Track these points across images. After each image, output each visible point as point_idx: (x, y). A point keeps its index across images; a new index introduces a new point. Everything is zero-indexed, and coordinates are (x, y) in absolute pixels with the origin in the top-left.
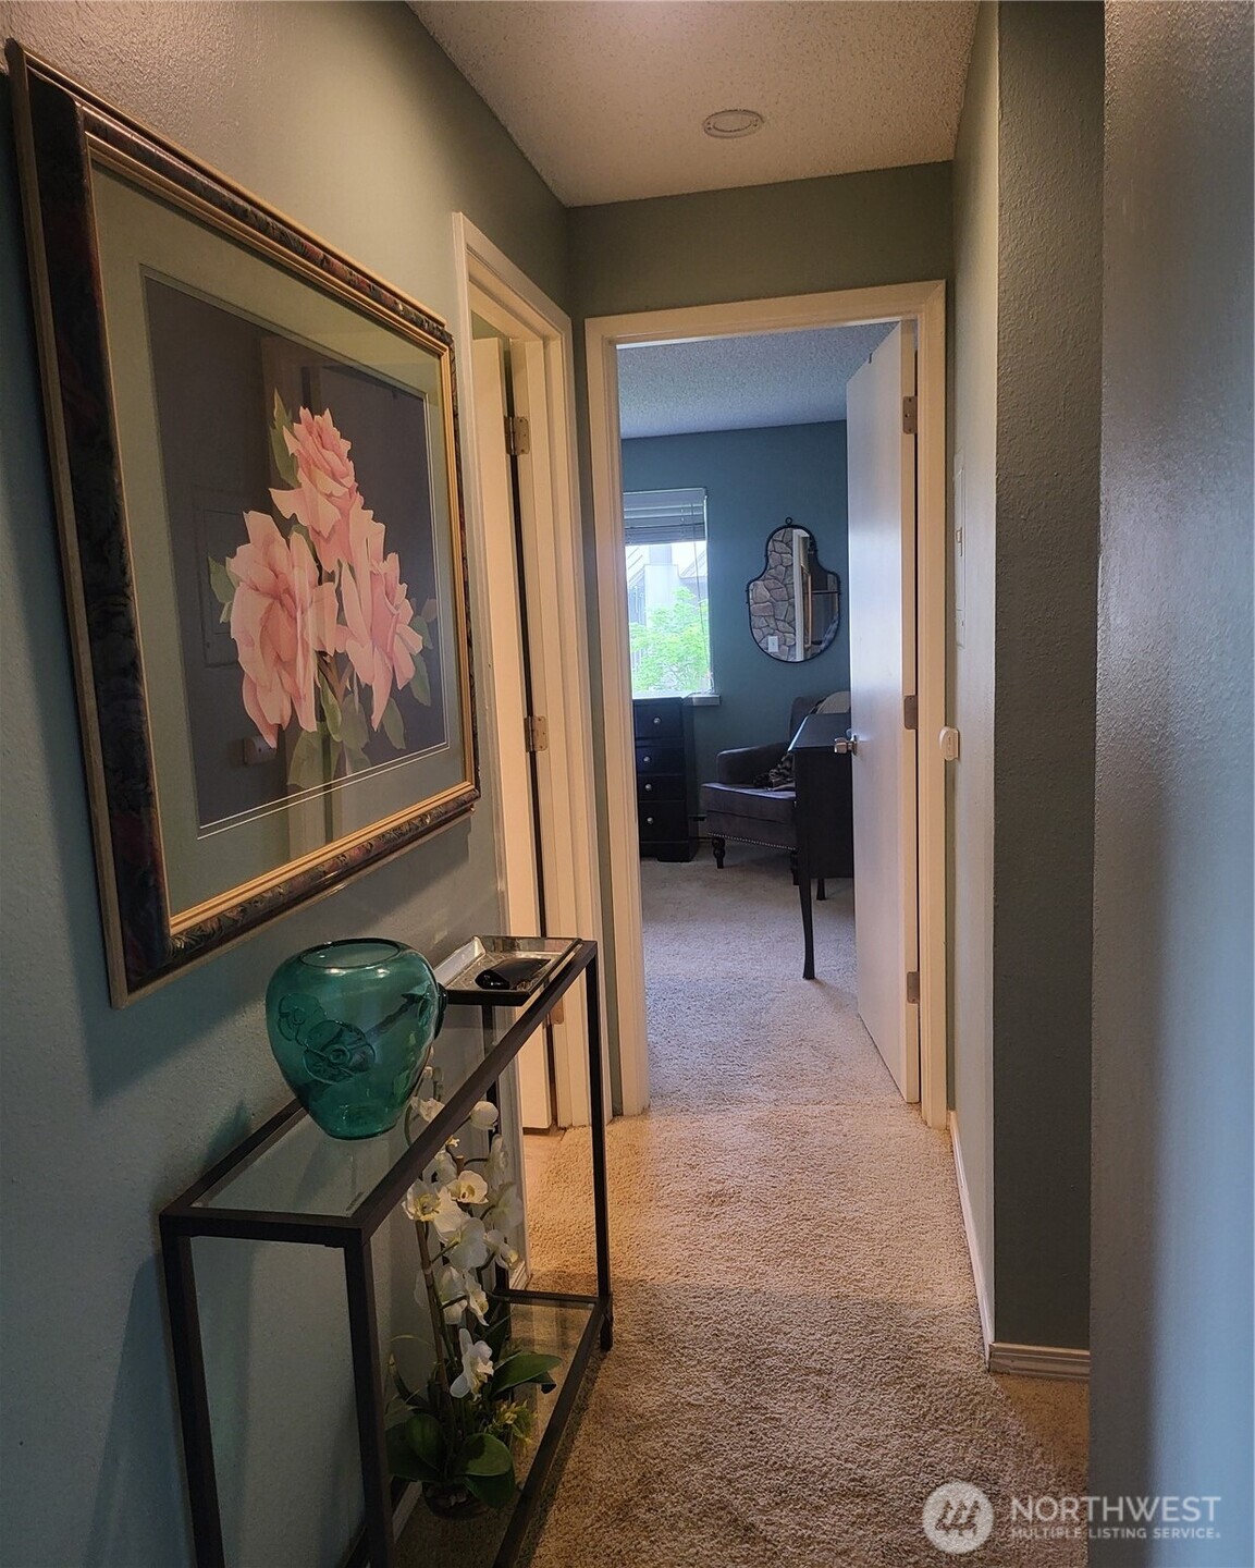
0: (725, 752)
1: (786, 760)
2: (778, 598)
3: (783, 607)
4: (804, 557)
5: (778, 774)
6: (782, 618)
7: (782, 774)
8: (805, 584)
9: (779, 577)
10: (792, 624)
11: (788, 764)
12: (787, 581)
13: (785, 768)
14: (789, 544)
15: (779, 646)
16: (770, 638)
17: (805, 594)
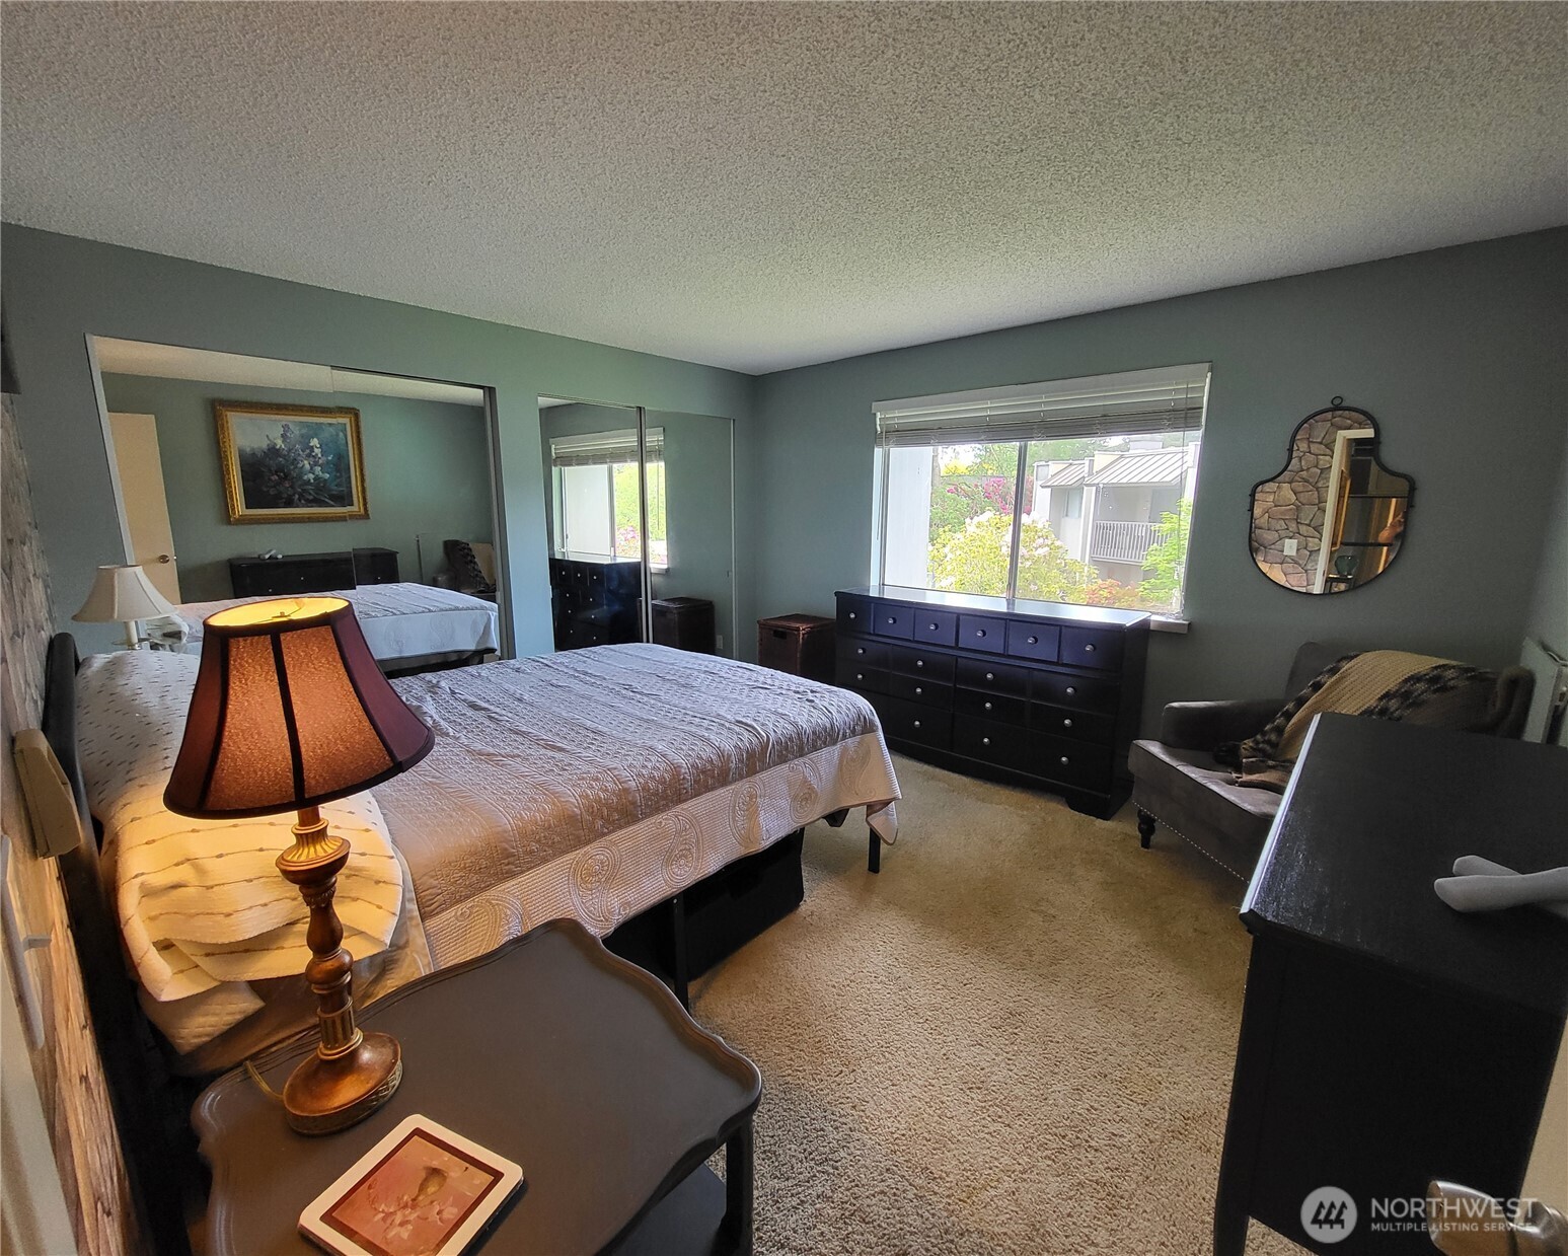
0: (1175, 704)
1: (1272, 730)
2: (1304, 502)
3: (1308, 513)
4: (1347, 462)
5: (1256, 751)
6: (1307, 522)
7: (1262, 751)
8: (1342, 488)
9: (1311, 480)
10: (1318, 529)
11: (1273, 737)
12: (1320, 485)
13: (1269, 742)
14: (1330, 446)
15: (1298, 550)
16: (1287, 540)
17: (1341, 497)
